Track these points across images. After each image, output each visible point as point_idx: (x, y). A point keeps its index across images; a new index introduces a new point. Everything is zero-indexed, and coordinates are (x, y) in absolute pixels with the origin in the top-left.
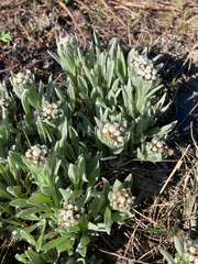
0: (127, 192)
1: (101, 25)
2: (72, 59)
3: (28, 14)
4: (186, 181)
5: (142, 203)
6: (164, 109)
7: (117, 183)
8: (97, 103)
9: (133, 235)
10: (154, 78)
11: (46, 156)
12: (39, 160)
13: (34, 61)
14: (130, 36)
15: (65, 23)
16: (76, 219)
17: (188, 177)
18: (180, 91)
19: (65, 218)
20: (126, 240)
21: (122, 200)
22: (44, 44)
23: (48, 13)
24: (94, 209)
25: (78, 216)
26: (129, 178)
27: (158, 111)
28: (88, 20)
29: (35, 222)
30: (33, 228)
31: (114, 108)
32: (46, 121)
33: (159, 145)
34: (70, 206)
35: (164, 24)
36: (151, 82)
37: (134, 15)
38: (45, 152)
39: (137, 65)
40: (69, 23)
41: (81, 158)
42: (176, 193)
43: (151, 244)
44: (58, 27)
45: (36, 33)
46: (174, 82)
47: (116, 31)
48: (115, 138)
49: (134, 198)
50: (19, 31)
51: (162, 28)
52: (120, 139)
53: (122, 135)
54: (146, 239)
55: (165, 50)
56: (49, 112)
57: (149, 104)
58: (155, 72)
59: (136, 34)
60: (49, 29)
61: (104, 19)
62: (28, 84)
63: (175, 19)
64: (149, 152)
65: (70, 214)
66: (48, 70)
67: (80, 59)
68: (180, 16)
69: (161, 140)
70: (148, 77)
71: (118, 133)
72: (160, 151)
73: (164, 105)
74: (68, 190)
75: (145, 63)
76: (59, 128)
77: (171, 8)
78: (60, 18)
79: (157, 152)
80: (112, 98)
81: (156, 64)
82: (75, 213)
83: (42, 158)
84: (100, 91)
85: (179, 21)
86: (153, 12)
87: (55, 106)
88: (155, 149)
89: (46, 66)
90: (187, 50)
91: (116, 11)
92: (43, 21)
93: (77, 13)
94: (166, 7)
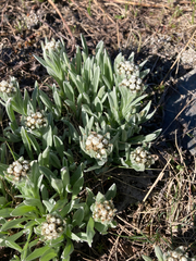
0: (109, 204)
1: (90, 23)
2: (58, 64)
3: (15, 11)
4: (170, 186)
5: (126, 209)
6: (149, 117)
7: (100, 196)
8: (83, 110)
9: (117, 241)
10: (138, 88)
11: (27, 171)
12: (21, 176)
13: (21, 63)
14: (120, 35)
15: (53, 21)
16: (58, 232)
17: (171, 183)
18: (168, 94)
19: (47, 232)
20: (110, 245)
21: (104, 213)
22: (31, 44)
23: (36, 10)
24: (78, 218)
25: (60, 229)
26: (113, 187)
27: (143, 118)
28: (77, 17)
29: (21, 229)
30: (19, 235)
31: (100, 114)
32: (30, 131)
33: (143, 155)
34: (53, 220)
35: (154, 22)
36: (135, 92)
37: (124, 12)
38: (26, 168)
39: (123, 71)
40: (57, 20)
41: (64, 171)
42: (160, 199)
43: (134, 249)
44: (46, 26)
45: (24, 32)
46: (162, 85)
47: (105, 30)
48: (98, 150)
49: (115, 210)
50: (6, 30)
51: (152, 27)
52: (103, 151)
53: (105, 147)
54: (129, 244)
55: (154, 51)
56: (33, 121)
57: (134, 111)
58: (139, 82)
59: (125, 33)
60: (37, 27)
61: (93, 17)
62: (12, 92)
63: (166, 17)
64: (133, 161)
65: (52, 227)
66: (36, 72)
67: (66, 64)
68: (170, 14)
69: (144, 149)
70: (132, 87)
71: (101, 146)
72: (144, 161)
73: (150, 112)
74: (52, 200)
75: (131, 69)
76: (44, 136)
77: (162, 5)
78: (49, 15)
79: (141, 162)
80: (98, 104)
81: (142, 69)
82: (57, 226)
83: (23, 174)
84: (86, 97)
85: (170, 19)
86: (144, 10)
87: (39, 115)
88: (138, 159)
89: (34, 68)
90: (176, 50)
91: (106, 8)
92: (31, 19)
93: (66, 10)
94: (157, 5)
